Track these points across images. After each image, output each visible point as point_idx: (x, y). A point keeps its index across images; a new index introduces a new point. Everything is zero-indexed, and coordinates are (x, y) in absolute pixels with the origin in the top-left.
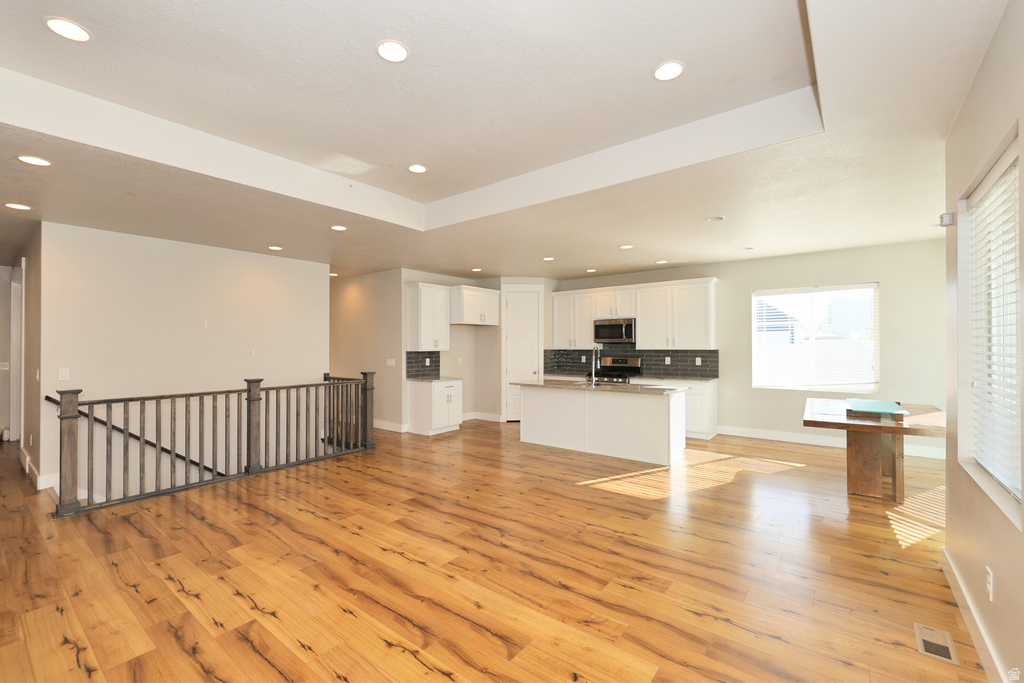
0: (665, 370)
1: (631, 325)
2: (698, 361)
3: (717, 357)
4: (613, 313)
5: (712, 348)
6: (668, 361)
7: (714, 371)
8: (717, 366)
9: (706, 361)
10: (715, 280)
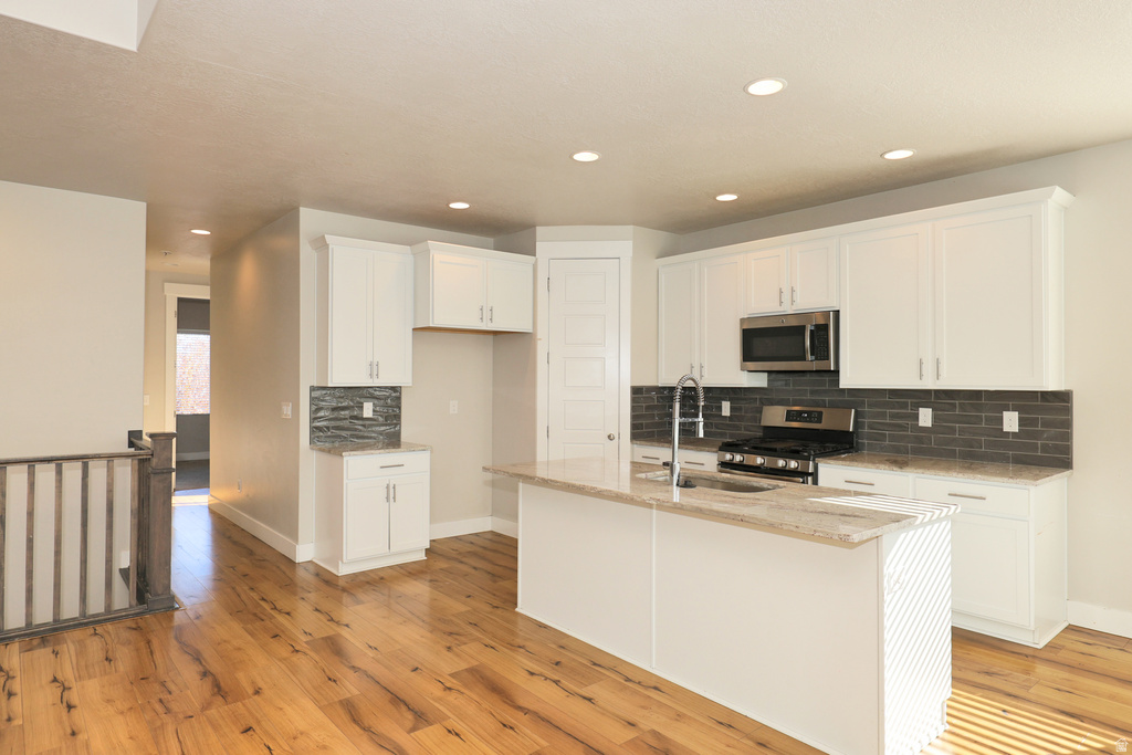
0: (919, 440)
1: (826, 327)
2: (1011, 422)
3: (1068, 410)
4: (786, 297)
5: (1052, 385)
6: (926, 417)
7: (1057, 449)
8: (1068, 437)
9: (1034, 422)
10: (1059, 195)
